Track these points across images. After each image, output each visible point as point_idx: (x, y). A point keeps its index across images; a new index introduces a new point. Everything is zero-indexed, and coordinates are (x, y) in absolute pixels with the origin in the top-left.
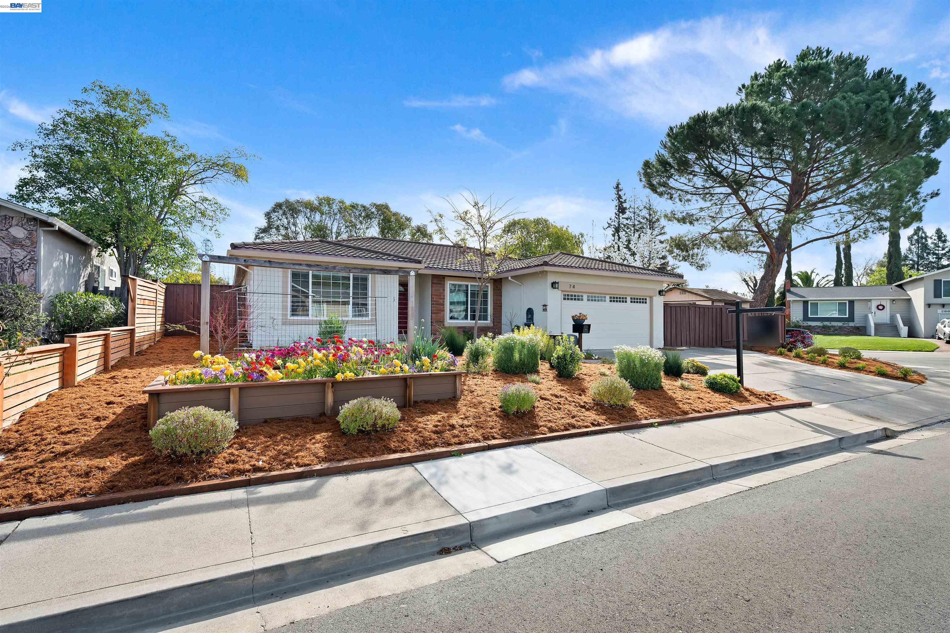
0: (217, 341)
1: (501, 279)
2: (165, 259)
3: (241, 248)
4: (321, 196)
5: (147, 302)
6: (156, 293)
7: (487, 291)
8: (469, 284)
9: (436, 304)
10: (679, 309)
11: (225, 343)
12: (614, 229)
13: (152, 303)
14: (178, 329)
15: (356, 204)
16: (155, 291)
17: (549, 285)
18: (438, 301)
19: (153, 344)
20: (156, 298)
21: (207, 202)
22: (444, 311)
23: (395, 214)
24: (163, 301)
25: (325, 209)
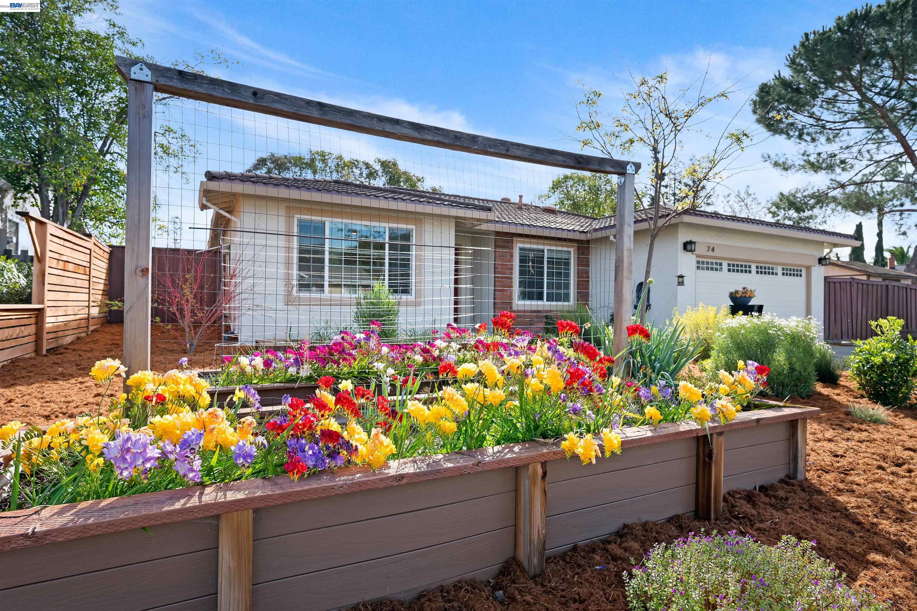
0: (183, 330)
1: (588, 241)
2: (111, 212)
3: (222, 179)
4: (314, 150)
5: (71, 267)
6: (90, 254)
7: (568, 259)
8: (545, 248)
9: (501, 277)
10: (838, 285)
11: (196, 333)
12: (649, 200)
13: (81, 270)
14: (116, 308)
15: (356, 161)
16: (88, 252)
17: (680, 246)
18: (504, 273)
19: (83, 335)
20: (90, 262)
21: (172, 135)
22: (511, 287)
23: (405, 173)
24: (105, 271)
25: (319, 165)
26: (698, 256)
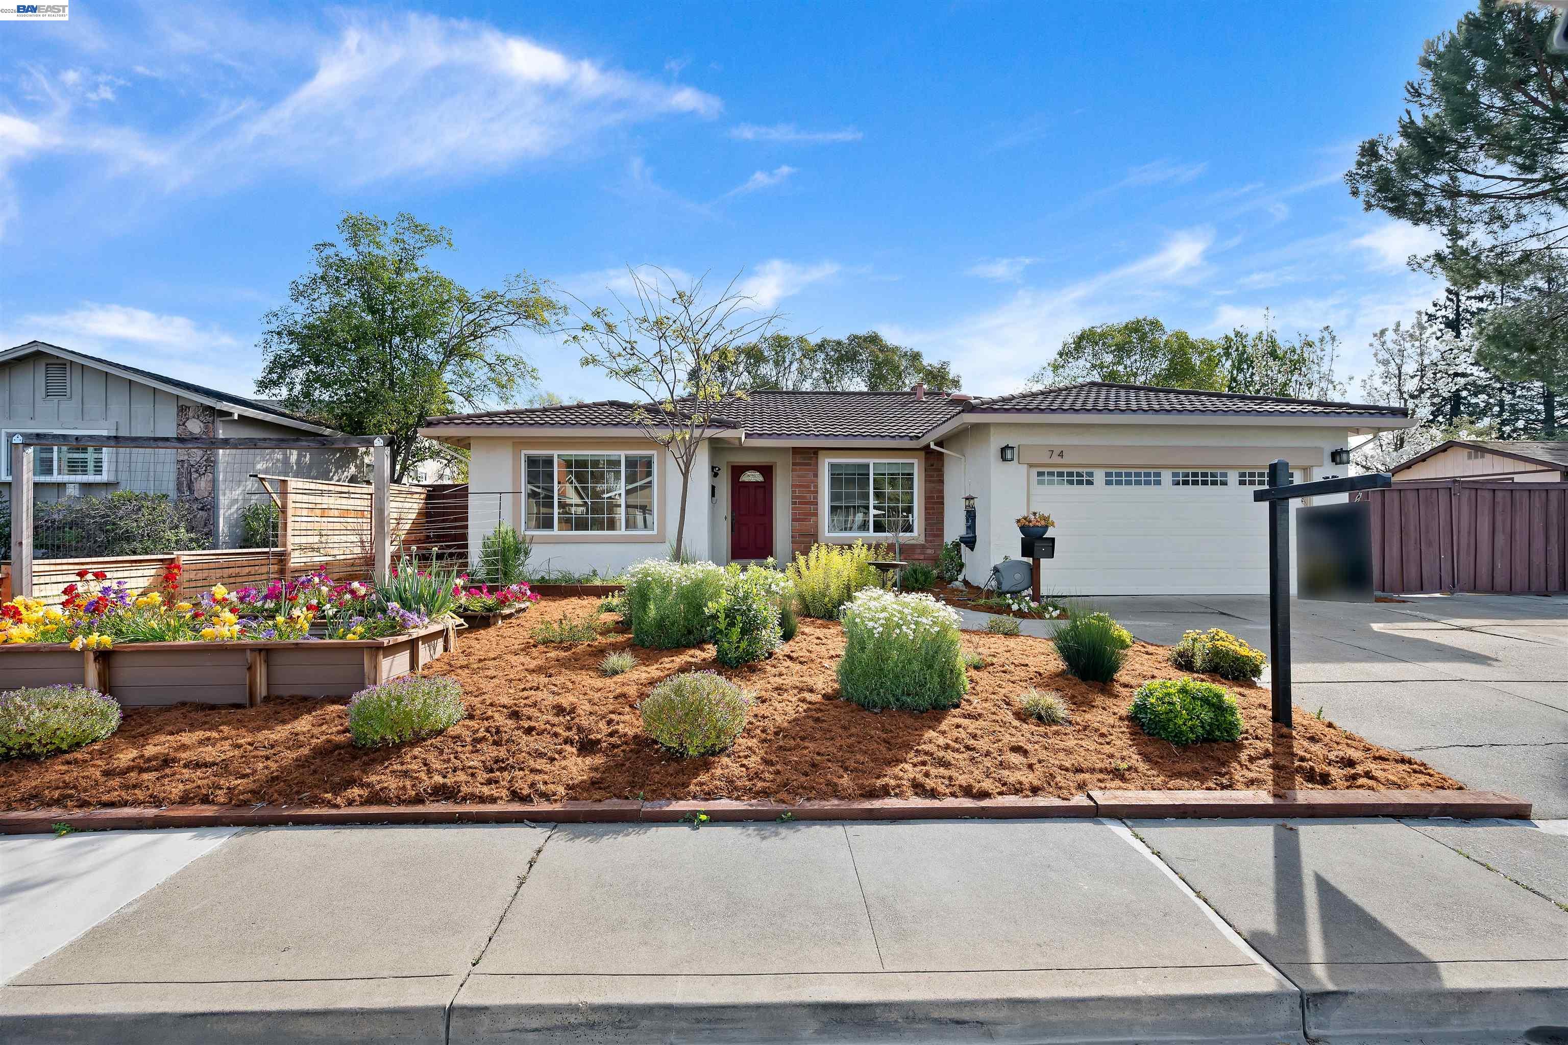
5: (334, 513)
7: (912, 474)
8: (871, 461)
9: (800, 503)
12: (1443, 326)
13: (356, 514)
16: (368, 497)
17: (995, 454)
18: (804, 497)
20: (371, 506)
22: (816, 515)
26: (1031, 466)
